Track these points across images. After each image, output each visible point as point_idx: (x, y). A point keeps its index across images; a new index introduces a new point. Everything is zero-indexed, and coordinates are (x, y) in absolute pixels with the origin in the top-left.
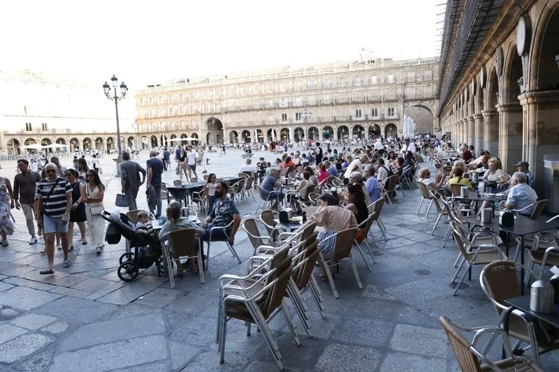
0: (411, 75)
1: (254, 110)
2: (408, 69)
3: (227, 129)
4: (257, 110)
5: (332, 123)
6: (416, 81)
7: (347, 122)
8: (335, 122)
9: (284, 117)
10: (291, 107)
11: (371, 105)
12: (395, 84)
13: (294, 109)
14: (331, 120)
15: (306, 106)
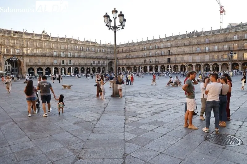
0: (109, 50)
1: (45, 56)
2: (108, 48)
3: (27, 66)
4: (48, 57)
5: (85, 66)
6: (110, 53)
7: (90, 66)
8: (86, 65)
9: (63, 62)
10: (66, 57)
11: (98, 60)
12: (105, 52)
13: (69, 58)
14: (84, 65)
15: (74, 57)
